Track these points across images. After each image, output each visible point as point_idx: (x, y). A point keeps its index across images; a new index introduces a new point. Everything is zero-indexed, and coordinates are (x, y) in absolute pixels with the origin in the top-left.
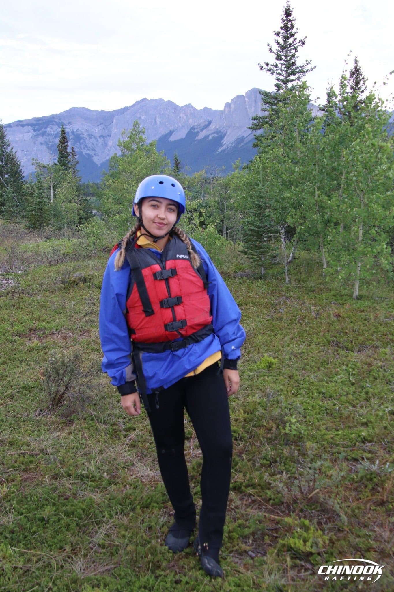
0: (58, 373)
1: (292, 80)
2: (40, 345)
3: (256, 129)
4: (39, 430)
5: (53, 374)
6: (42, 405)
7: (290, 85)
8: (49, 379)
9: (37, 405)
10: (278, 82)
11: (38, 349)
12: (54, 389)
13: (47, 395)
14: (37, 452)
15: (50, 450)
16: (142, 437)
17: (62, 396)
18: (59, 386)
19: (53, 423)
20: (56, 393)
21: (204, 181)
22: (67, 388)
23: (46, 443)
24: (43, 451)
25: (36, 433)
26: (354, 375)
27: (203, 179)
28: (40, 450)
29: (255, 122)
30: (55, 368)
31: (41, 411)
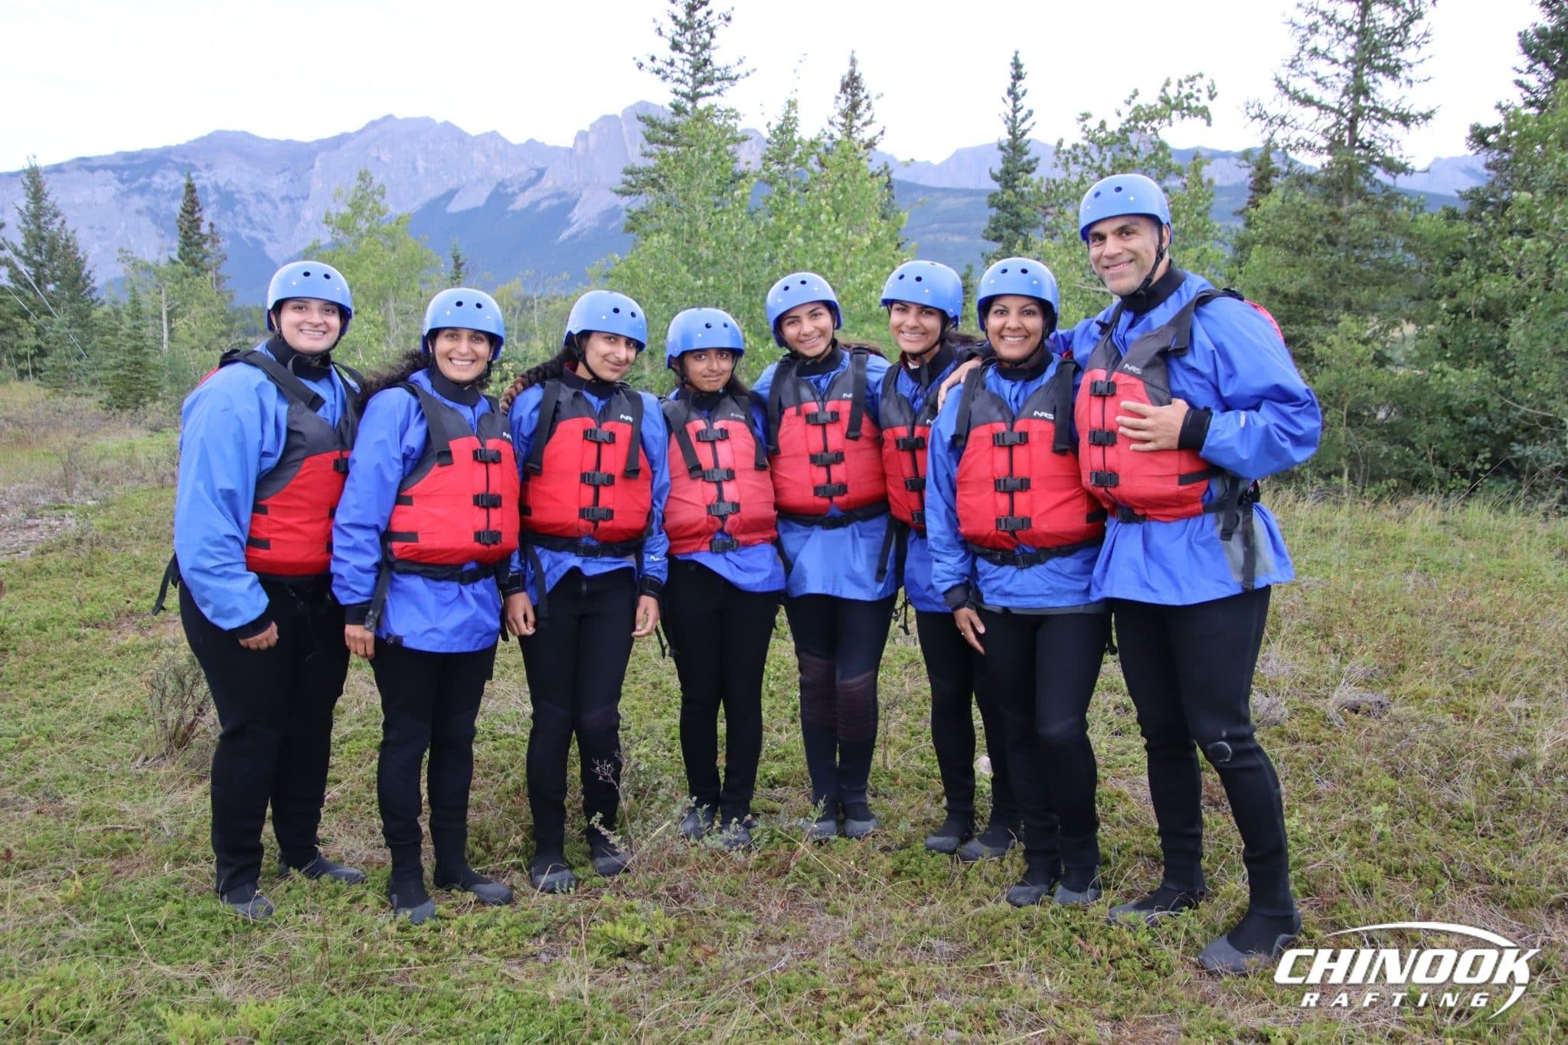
0: (181, 682)
1: (708, 94)
2: (143, 641)
3: (630, 194)
4: (143, 791)
5: (171, 686)
6: (149, 748)
7: (702, 104)
8: (163, 694)
9: (138, 749)
10: (678, 98)
11: (137, 650)
12: (172, 716)
13: (159, 728)
14: (141, 826)
15: (166, 823)
16: (352, 793)
17: (191, 727)
18: (185, 706)
19: (172, 777)
20: (179, 724)
21: (518, 305)
22: (200, 710)
23: (158, 811)
24: (152, 823)
25: (136, 795)
26: (778, 678)
27: (518, 299)
28: (146, 822)
29: (629, 178)
30: (175, 671)
31: (147, 759)
